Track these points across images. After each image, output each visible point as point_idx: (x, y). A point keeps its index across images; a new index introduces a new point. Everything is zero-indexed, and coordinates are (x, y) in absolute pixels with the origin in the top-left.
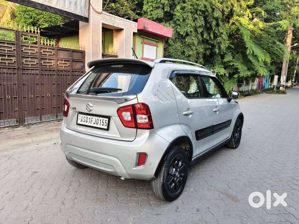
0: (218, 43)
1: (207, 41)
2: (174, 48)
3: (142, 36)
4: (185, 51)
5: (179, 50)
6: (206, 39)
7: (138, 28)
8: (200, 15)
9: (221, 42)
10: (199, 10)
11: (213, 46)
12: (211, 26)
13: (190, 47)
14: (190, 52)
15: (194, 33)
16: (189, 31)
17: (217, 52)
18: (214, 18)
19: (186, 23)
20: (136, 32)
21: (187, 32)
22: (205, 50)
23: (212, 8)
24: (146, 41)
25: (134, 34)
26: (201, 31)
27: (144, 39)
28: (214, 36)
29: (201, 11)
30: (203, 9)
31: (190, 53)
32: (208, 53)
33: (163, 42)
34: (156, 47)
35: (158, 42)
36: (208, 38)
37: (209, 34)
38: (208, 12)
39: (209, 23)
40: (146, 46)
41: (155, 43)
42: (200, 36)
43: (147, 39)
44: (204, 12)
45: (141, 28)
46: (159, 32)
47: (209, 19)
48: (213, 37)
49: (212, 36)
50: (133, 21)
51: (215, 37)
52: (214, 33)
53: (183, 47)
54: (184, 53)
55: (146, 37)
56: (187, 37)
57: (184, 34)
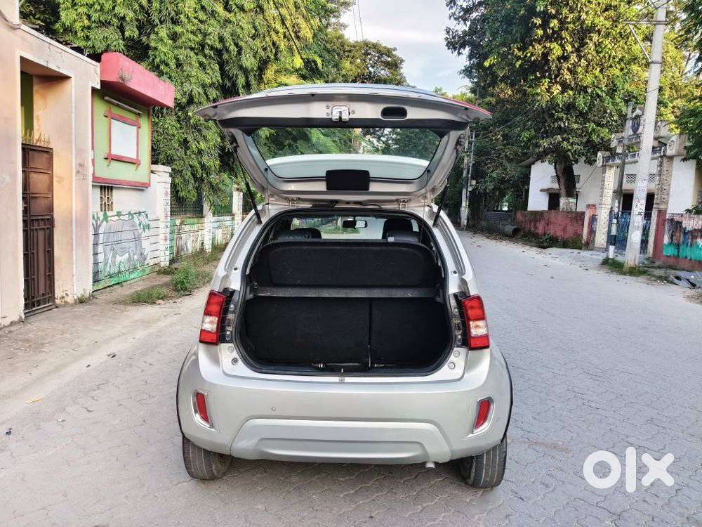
2: (161, 131)
3: (107, 98)
4: (189, 139)
5: (174, 136)
7: (101, 77)
8: (210, 56)
10: (209, 45)
12: (234, 85)
13: (199, 131)
14: (201, 143)
15: (203, 99)
16: (194, 93)
18: (241, 67)
19: (185, 73)
20: (98, 87)
21: (191, 95)
23: (236, 45)
24: (116, 111)
25: (94, 90)
26: (215, 95)
27: (112, 106)
29: (212, 48)
30: (219, 46)
31: (203, 145)
32: (228, 146)
33: (149, 116)
34: (135, 128)
35: (139, 114)
38: (227, 51)
39: (230, 79)
40: (116, 125)
41: (133, 117)
43: (117, 105)
44: (219, 53)
45: (112, 78)
47: (230, 69)
50: (88, 56)
53: (181, 128)
54: (185, 144)
55: (115, 101)
56: (192, 107)
57: (184, 100)
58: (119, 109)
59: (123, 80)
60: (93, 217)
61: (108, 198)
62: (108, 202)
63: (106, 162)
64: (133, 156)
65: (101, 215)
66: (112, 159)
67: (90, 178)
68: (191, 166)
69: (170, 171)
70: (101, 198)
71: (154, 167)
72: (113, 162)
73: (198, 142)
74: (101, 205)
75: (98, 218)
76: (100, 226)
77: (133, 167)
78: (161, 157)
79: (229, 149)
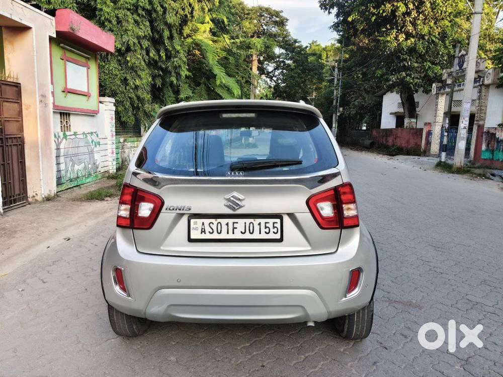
0: (176, 68)
1: (156, 62)
2: (107, 72)
3: (62, 45)
4: (128, 77)
5: (117, 75)
6: (153, 60)
7: (57, 28)
8: (142, 15)
9: (180, 66)
10: (141, 7)
11: (166, 72)
12: (161, 37)
13: (136, 72)
15: (138, 48)
16: (131, 43)
17: (175, 82)
18: (166, 24)
19: (124, 28)
20: (55, 36)
21: (128, 45)
22: (154, 77)
23: (162, 6)
24: (69, 55)
25: (51, 38)
26: (147, 45)
27: (66, 51)
28: (166, 55)
29: (144, 9)
30: (148, 7)
31: (138, 82)
32: (159, 83)
33: (96, 60)
34: (85, 69)
35: (88, 58)
36: (157, 58)
37: (158, 51)
38: (156, 11)
39: (158, 32)
40: (71, 66)
41: (83, 60)
42: (144, 53)
43: (71, 51)
44: (149, 13)
45: (65, 29)
46: (95, 41)
47: (158, 25)
48: (164, 57)
49: (163, 54)
50: (45, 12)
51: (169, 57)
52: (166, 50)
53: (122, 70)
54: (125, 81)
55: (68, 47)
56: (129, 54)
57: (123, 48)
58: (72, 54)
59: (73, 30)
60: (55, 136)
61: (67, 122)
62: (67, 125)
63: (64, 94)
64: (85, 89)
65: (61, 134)
66: (68, 92)
67: (51, 106)
68: (130, 98)
69: (114, 102)
70: (61, 121)
71: (102, 99)
72: (69, 94)
73: (135, 80)
74: (61, 127)
75: (59, 137)
76: (61, 142)
77: (85, 98)
78: (107, 91)
79: (159, 86)
